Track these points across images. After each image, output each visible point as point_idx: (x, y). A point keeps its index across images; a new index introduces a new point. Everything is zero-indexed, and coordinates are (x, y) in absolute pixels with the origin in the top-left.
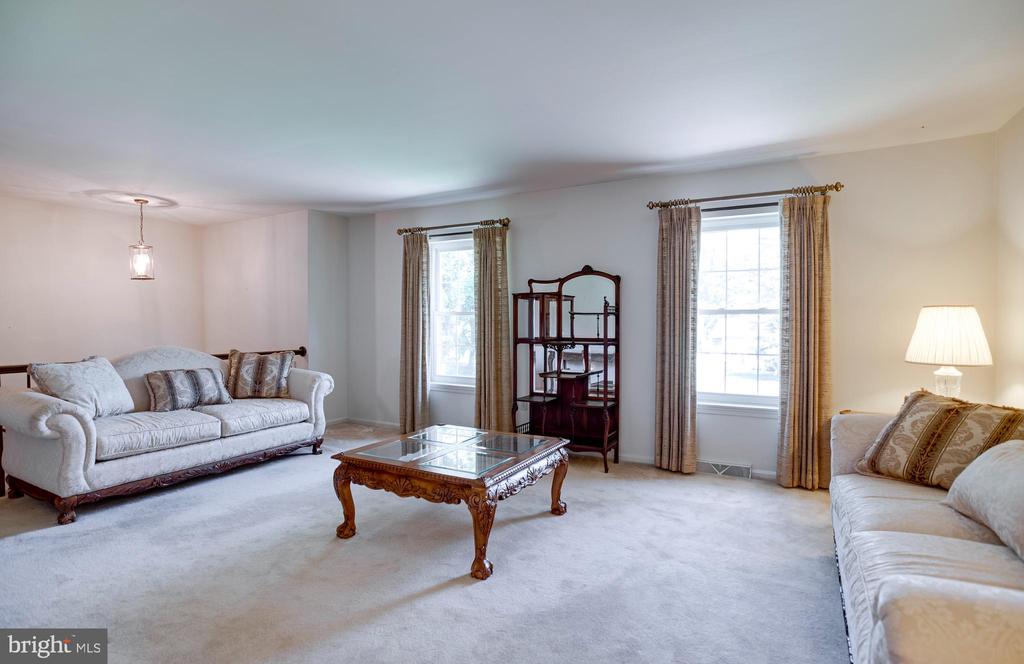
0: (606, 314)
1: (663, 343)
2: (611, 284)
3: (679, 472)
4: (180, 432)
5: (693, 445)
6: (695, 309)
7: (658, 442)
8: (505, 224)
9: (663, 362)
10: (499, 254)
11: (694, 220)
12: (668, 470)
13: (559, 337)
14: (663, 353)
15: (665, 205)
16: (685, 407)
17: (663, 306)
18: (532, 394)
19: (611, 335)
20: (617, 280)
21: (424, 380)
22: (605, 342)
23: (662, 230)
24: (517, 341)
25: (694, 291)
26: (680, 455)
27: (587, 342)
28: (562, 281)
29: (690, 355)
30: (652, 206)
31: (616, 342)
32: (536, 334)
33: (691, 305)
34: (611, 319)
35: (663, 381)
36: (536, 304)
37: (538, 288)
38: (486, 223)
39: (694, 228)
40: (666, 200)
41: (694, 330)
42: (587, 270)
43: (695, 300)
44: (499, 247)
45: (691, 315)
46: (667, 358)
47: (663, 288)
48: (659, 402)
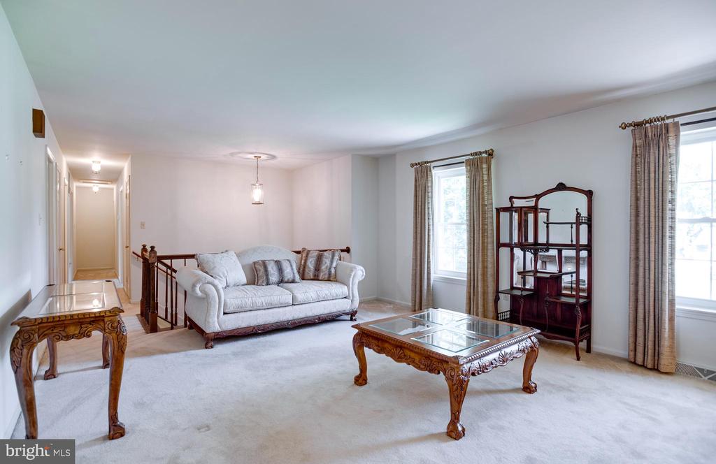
0: (578, 223)
1: (637, 250)
2: (584, 198)
3: (656, 369)
4: (268, 300)
5: (672, 347)
6: (673, 218)
7: (632, 340)
8: (490, 154)
9: (637, 266)
10: (485, 177)
11: (671, 134)
12: (643, 366)
13: (536, 243)
14: (637, 258)
15: (639, 125)
16: (661, 309)
17: (637, 215)
18: (512, 288)
19: (584, 240)
20: (589, 194)
21: (429, 273)
22: (577, 247)
23: (635, 147)
24: (499, 245)
25: (672, 201)
26: (657, 354)
27: (560, 247)
28: (538, 197)
29: (667, 261)
30: (624, 126)
31: (589, 247)
32: (515, 240)
33: (668, 214)
34: (584, 228)
35: (637, 284)
36: (516, 216)
37: (517, 203)
38: (475, 154)
39: (672, 142)
40: (640, 119)
41: (672, 238)
42: (561, 187)
43: (673, 210)
44: (485, 172)
45: (668, 223)
46: (641, 263)
47: (637, 199)
48: (632, 304)
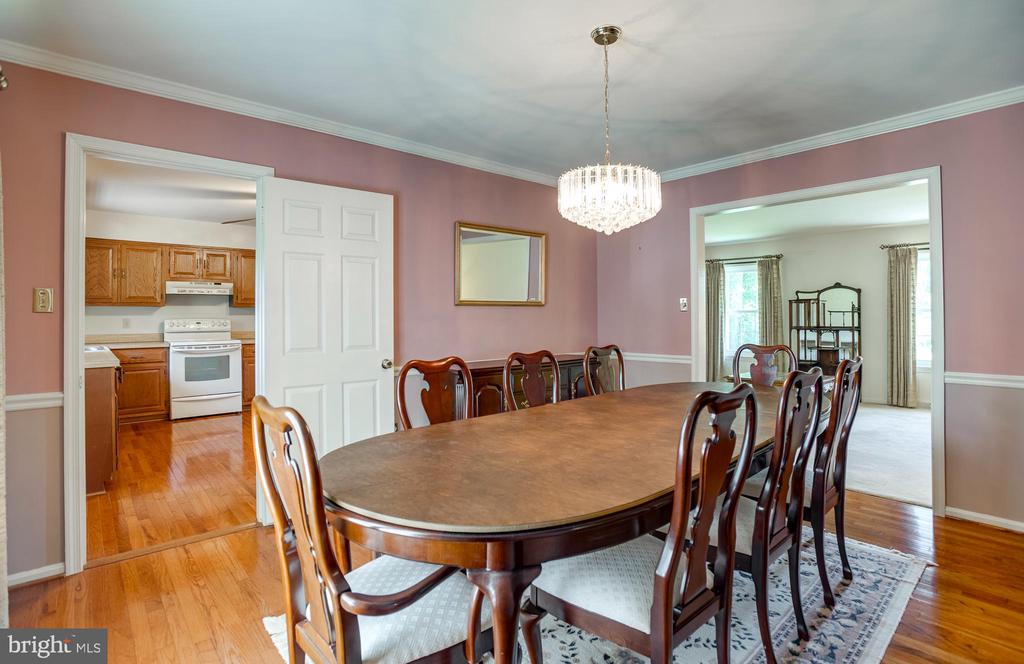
0: (853, 312)
1: (892, 330)
2: (855, 294)
3: (905, 406)
5: (915, 391)
6: (914, 309)
7: (890, 390)
8: (778, 257)
9: (892, 341)
10: (775, 276)
11: (913, 256)
12: (897, 406)
13: (818, 326)
14: (892, 335)
15: (892, 247)
16: (908, 367)
17: (892, 306)
19: (856, 324)
20: (859, 291)
22: (852, 329)
23: (890, 262)
24: (791, 328)
25: (914, 298)
26: (906, 396)
27: (838, 329)
28: (820, 292)
29: (911, 336)
30: (883, 247)
31: (859, 329)
33: (911, 306)
35: (892, 352)
36: (802, 306)
37: (802, 296)
38: (767, 257)
39: (913, 261)
40: (892, 244)
41: (914, 321)
42: (838, 285)
43: (914, 304)
44: (775, 271)
45: (911, 312)
46: (895, 338)
47: (892, 296)
48: (890, 365)
